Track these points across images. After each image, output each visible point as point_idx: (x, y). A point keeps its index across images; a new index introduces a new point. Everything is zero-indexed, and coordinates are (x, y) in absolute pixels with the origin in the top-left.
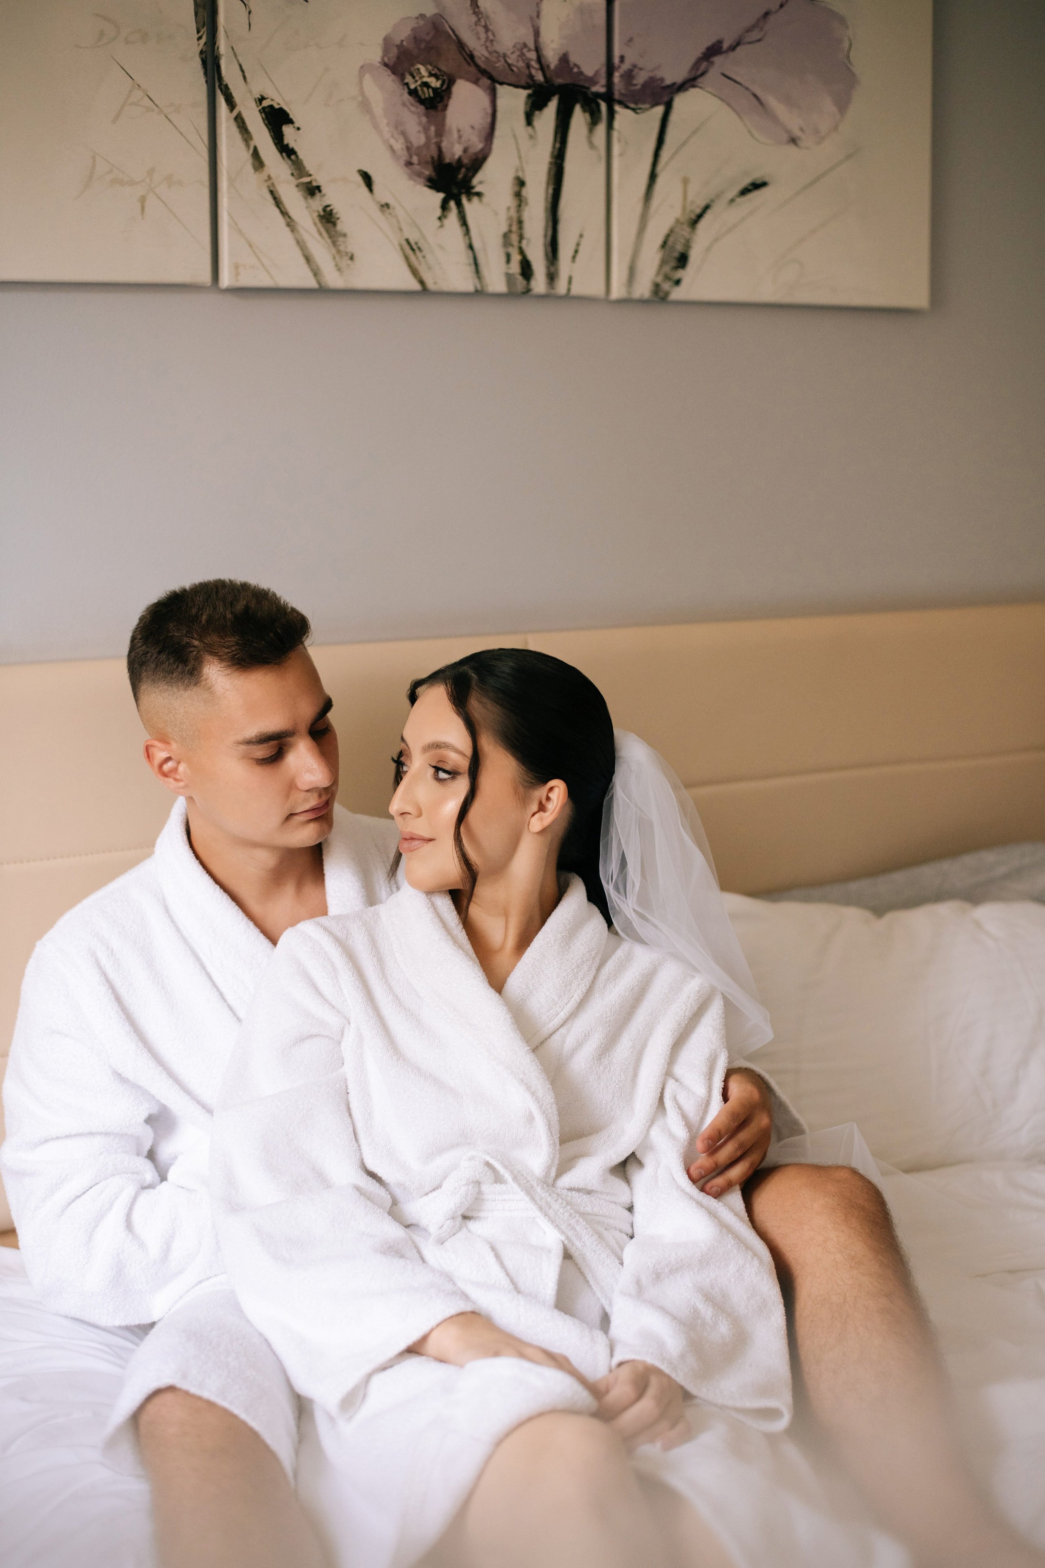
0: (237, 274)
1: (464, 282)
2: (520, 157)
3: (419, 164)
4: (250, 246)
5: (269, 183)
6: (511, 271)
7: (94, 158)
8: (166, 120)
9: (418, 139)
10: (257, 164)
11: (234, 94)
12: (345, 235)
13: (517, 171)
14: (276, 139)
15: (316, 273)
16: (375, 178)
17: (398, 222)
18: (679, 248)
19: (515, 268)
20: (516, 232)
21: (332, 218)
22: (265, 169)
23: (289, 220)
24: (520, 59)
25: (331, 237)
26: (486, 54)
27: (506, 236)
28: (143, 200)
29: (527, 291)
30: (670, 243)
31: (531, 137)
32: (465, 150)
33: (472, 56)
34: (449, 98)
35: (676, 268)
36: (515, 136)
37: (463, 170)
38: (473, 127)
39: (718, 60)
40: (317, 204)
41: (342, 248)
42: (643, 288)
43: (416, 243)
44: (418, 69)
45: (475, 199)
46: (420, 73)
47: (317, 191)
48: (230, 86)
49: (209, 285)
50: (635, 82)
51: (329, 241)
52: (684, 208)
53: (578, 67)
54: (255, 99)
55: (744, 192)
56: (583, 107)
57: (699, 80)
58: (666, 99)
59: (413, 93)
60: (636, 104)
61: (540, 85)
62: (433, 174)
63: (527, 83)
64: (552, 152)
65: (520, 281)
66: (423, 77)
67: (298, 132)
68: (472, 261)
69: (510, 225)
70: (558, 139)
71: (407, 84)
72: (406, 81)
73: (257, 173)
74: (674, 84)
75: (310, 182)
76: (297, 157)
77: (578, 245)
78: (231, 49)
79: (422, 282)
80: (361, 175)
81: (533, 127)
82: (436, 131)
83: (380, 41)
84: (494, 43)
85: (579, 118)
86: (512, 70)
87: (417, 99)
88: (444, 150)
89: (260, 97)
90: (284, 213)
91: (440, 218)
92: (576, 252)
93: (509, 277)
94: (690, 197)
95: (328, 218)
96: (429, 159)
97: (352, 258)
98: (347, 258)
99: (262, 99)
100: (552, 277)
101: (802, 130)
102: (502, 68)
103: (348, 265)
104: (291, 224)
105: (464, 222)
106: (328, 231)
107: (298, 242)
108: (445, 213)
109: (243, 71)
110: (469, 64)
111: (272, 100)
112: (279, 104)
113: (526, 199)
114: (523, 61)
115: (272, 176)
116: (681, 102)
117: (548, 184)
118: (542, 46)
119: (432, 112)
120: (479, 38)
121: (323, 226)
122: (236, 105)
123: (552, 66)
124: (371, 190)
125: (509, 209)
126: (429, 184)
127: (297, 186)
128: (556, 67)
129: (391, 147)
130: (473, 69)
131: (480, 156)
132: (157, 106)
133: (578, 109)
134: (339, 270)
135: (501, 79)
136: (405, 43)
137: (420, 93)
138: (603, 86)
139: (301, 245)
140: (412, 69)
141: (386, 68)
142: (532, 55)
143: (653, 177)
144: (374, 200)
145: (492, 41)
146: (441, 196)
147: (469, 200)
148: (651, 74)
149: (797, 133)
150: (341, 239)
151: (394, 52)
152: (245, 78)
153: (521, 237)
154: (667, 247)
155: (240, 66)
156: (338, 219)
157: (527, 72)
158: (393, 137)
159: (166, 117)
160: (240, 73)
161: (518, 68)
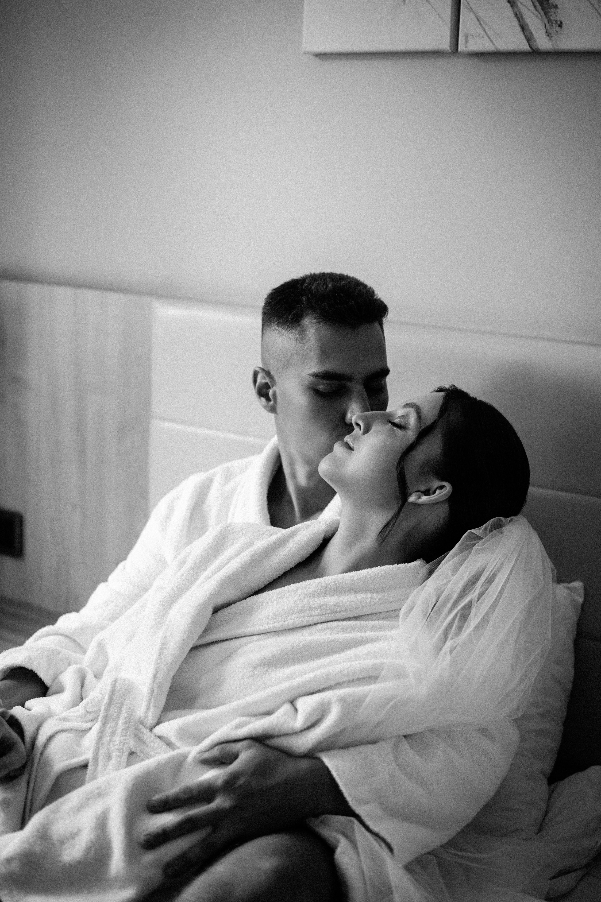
0: (467, 42)
4: (478, 20)
12: (555, 6)
15: (529, 38)
25: (543, 9)
41: (552, 18)
49: (451, 51)
51: (542, 12)
97: (560, 25)
98: (558, 25)
103: (557, 31)
107: (516, 15)
134: (549, 36)
139: (519, 17)
150: (552, 10)
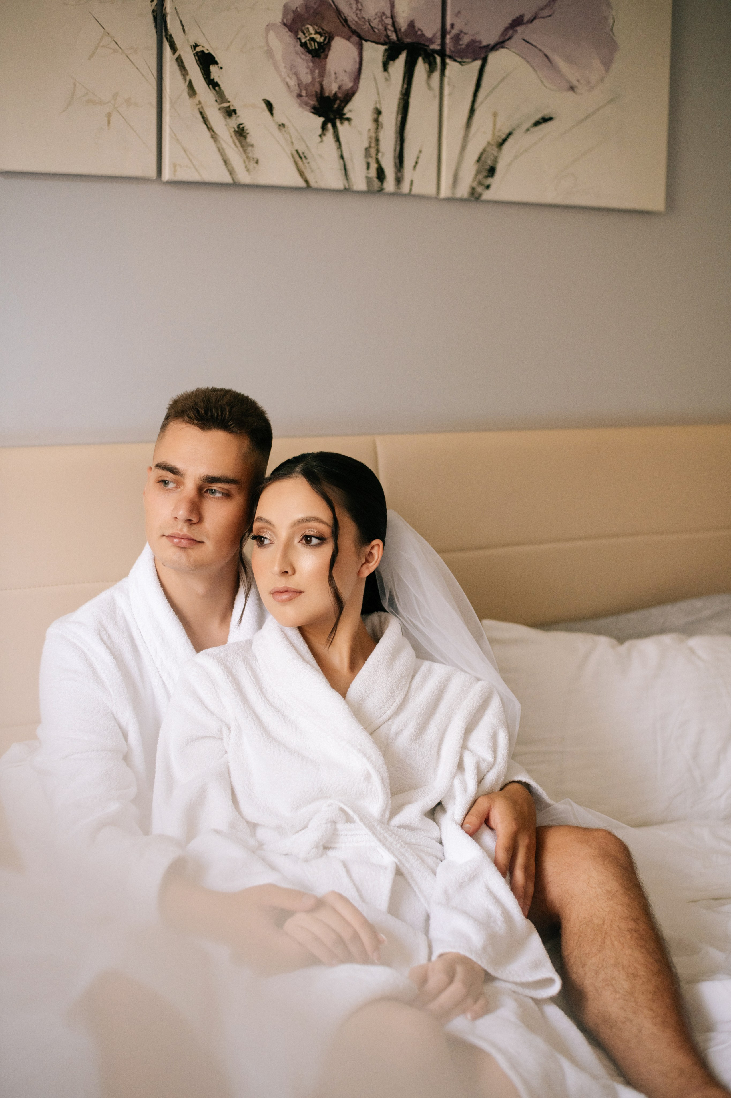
0: (175, 171)
1: (337, 182)
2: (378, 94)
3: (307, 96)
4: (185, 151)
5: (199, 106)
6: (370, 175)
7: (75, 85)
8: (128, 59)
9: (307, 78)
10: (191, 92)
11: (176, 42)
12: (252, 146)
13: (376, 103)
14: (206, 75)
15: (231, 172)
16: (275, 105)
17: (291, 138)
18: (490, 162)
19: (373, 173)
20: (374, 147)
21: (244, 133)
22: (197, 96)
23: (213, 133)
24: (380, 23)
25: (242, 146)
26: (356, 19)
27: (367, 150)
28: (109, 115)
29: (381, 190)
30: (483, 159)
31: (387, 80)
32: (340, 88)
33: (346, 20)
34: (329, 49)
35: (487, 177)
36: (375, 79)
37: (338, 102)
38: (345, 71)
39: (520, 29)
40: (233, 123)
41: (250, 155)
42: (463, 191)
43: (303, 153)
44: (308, 28)
45: (346, 123)
46: (309, 31)
47: (233, 113)
48: (173, 36)
49: (155, 178)
50: (461, 43)
51: (241, 149)
52: (494, 135)
53: (422, 31)
54: (191, 46)
55: (537, 124)
56: (423, 59)
57: (507, 43)
58: (483, 56)
59: (303, 45)
60: (462, 59)
61: (394, 43)
62: (316, 104)
63: (385, 41)
64: (401, 91)
65: (376, 183)
66: (311, 34)
67: (221, 70)
68: (342, 167)
69: (370, 142)
70: (406, 82)
71: (300, 39)
72: (299, 36)
73: (191, 99)
74: (489, 45)
75: (229, 107)
76: (220, 88)
77: (418, 158)
78: (175, 10)
79: (306, 181)
80: (266, 103)
81: (388, 73)
82: (319, 73)
83: (281, 7)
84: (362, 12)
85: (421, 67)
86: (374, 31)
87: (306, 50)
88: (324, 87)
89: (194, 45)
90: (210, 128)
91: (320, 136)
92: (417, 163)
93: (369, 180)
94: (498, 127)
95: (241, 132)
96: (314, 93)
97: (257, 162)
98: (254, 162)
99: (196, 46)
100: (399, 180)
101: (578, 81)
102: (367, 29)
103: (254, 167)
104: (214, 136)
105: (337, 139)
106: (240, 142)
107: (219, 149)
108: (324, 132)
109: (183, 25)
110: (344, 26)
111: (203, 47)
112: (208, 50)
113: (382, 124)
114: (382, 25)
115: (202, 101)
116: (493, 58)
117: (398, 114)
118: (396, 15)
119: (317, 59)
120: (352, 8)
121: (238, 139)
122: (177, 50)
123: (403, 30)
124: (272, 114)
125: (369, 130)
126: (313, 111)
127: (219, 109)
128: (405, 31)
129: (287, 83)
130: (346, 30)
131: (350, 92)
132: (121, 48)
133: (420, 61)
134: (248, 170)
135: (366, 38)
136: (298, 9)
137: (309, 45)
138: (438, 45)
139: (221, 151)
140: (303, 28)
141: (285, 27)
142: (389, 21)
143: (472, 111)
144: (274, 121)
145: (360, 10)
146: (322, 119)
147: (342, 123)
148: (473, 38)
149: (575, 83)
150: (250, 148)
151: (291, 16)
152: (184, 30)
153: (378, 151)
154: (481, 161)
155: (181, 22)
156: (248, 133)
157: (385, 33)
158: (288, 76)
159: (127, 56)
160: (181, 27)
161: (378, 30)
